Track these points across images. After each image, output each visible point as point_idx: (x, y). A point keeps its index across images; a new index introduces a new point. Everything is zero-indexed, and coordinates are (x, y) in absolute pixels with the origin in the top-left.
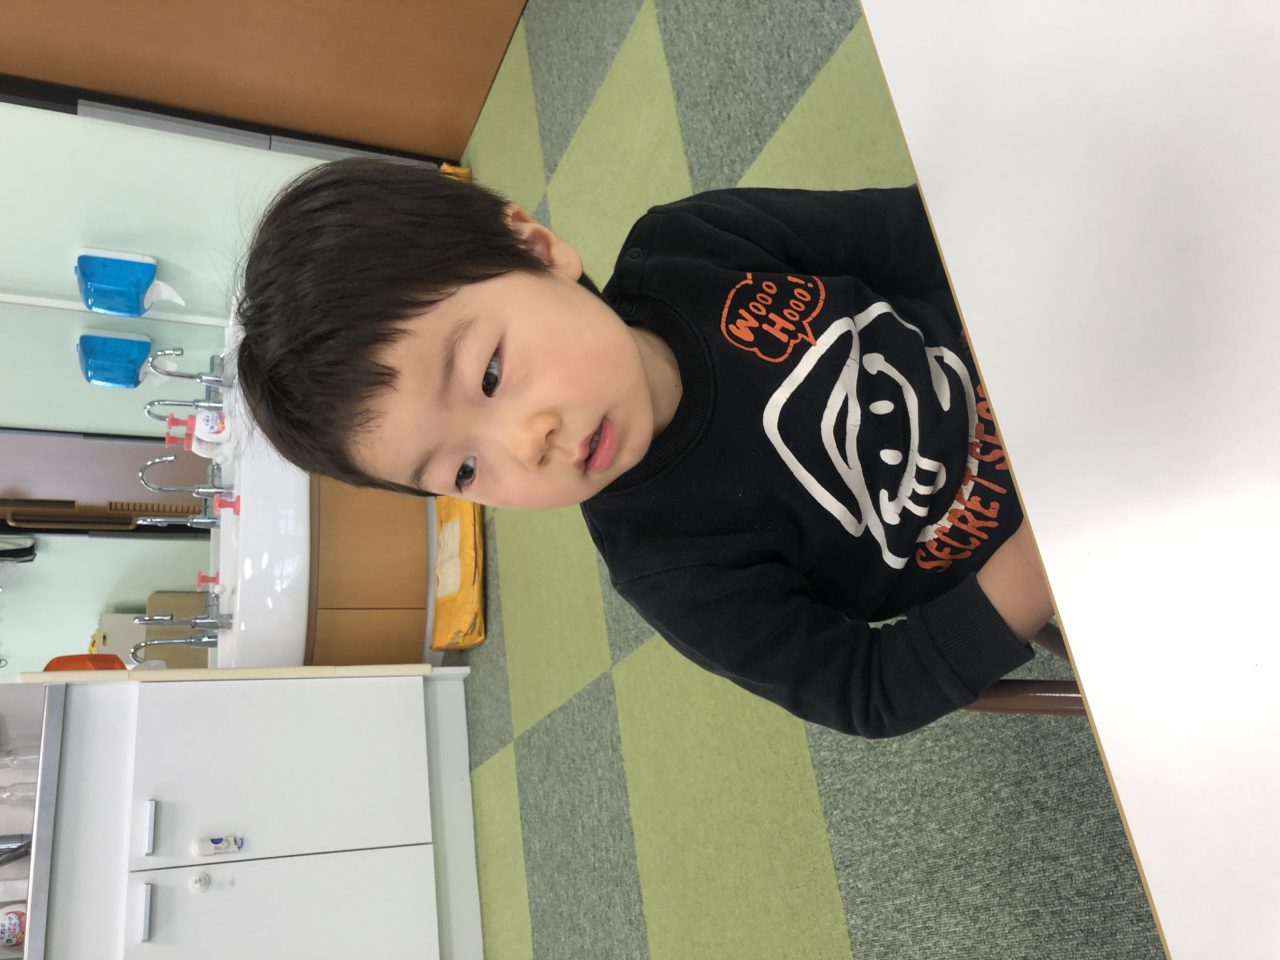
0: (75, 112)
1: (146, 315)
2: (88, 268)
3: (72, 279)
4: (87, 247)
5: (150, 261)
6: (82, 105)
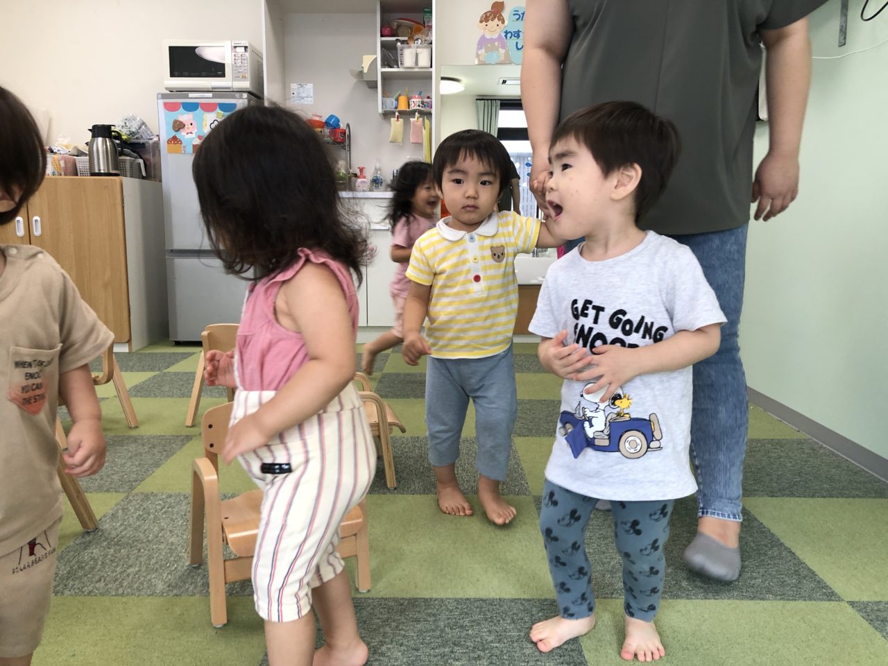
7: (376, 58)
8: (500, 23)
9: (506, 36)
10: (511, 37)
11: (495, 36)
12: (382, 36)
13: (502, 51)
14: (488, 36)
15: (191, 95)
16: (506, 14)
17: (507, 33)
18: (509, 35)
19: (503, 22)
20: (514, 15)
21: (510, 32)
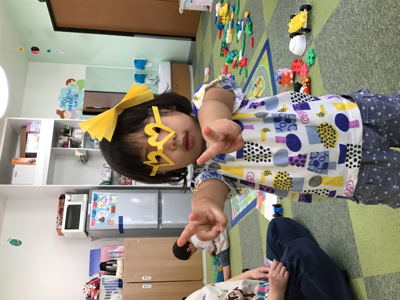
0: (134, 36)
1: (145, 69)
2: (136, 61)
3: (134, 64)
4: (136, 58)
5: (145, 59)
6: (135, 35)
7: (77, 150)
8: (65, 112)
9: (71, 110)
10: (71, 108)
11: (70, 114)
12: (68, 147)
13: (77, 111)
14: (70, 116)
15: (89, 213)
16: (62, 110)
17: (69, 110)
18: (70, 109)
19: (65, 111)
20: (62, 107)
21: (69, 108)
